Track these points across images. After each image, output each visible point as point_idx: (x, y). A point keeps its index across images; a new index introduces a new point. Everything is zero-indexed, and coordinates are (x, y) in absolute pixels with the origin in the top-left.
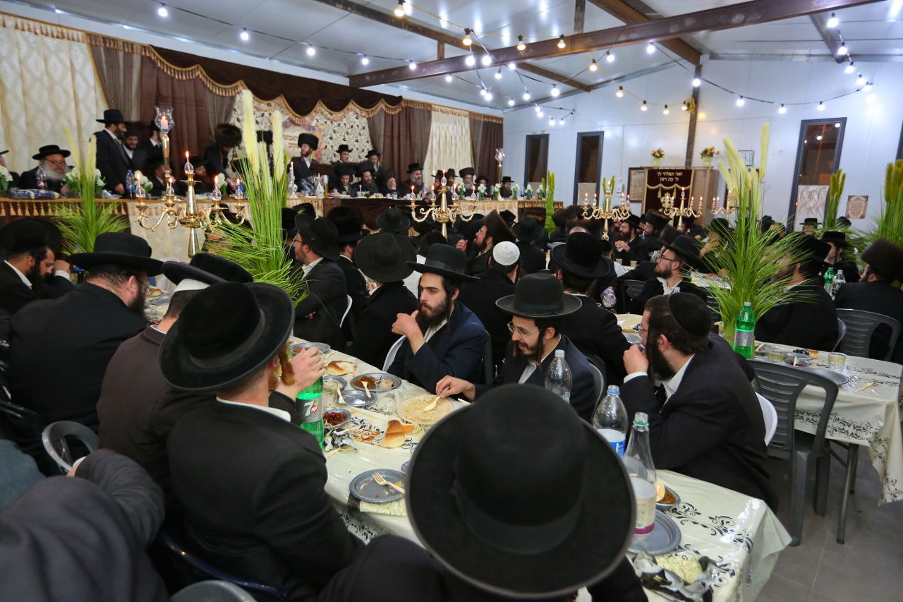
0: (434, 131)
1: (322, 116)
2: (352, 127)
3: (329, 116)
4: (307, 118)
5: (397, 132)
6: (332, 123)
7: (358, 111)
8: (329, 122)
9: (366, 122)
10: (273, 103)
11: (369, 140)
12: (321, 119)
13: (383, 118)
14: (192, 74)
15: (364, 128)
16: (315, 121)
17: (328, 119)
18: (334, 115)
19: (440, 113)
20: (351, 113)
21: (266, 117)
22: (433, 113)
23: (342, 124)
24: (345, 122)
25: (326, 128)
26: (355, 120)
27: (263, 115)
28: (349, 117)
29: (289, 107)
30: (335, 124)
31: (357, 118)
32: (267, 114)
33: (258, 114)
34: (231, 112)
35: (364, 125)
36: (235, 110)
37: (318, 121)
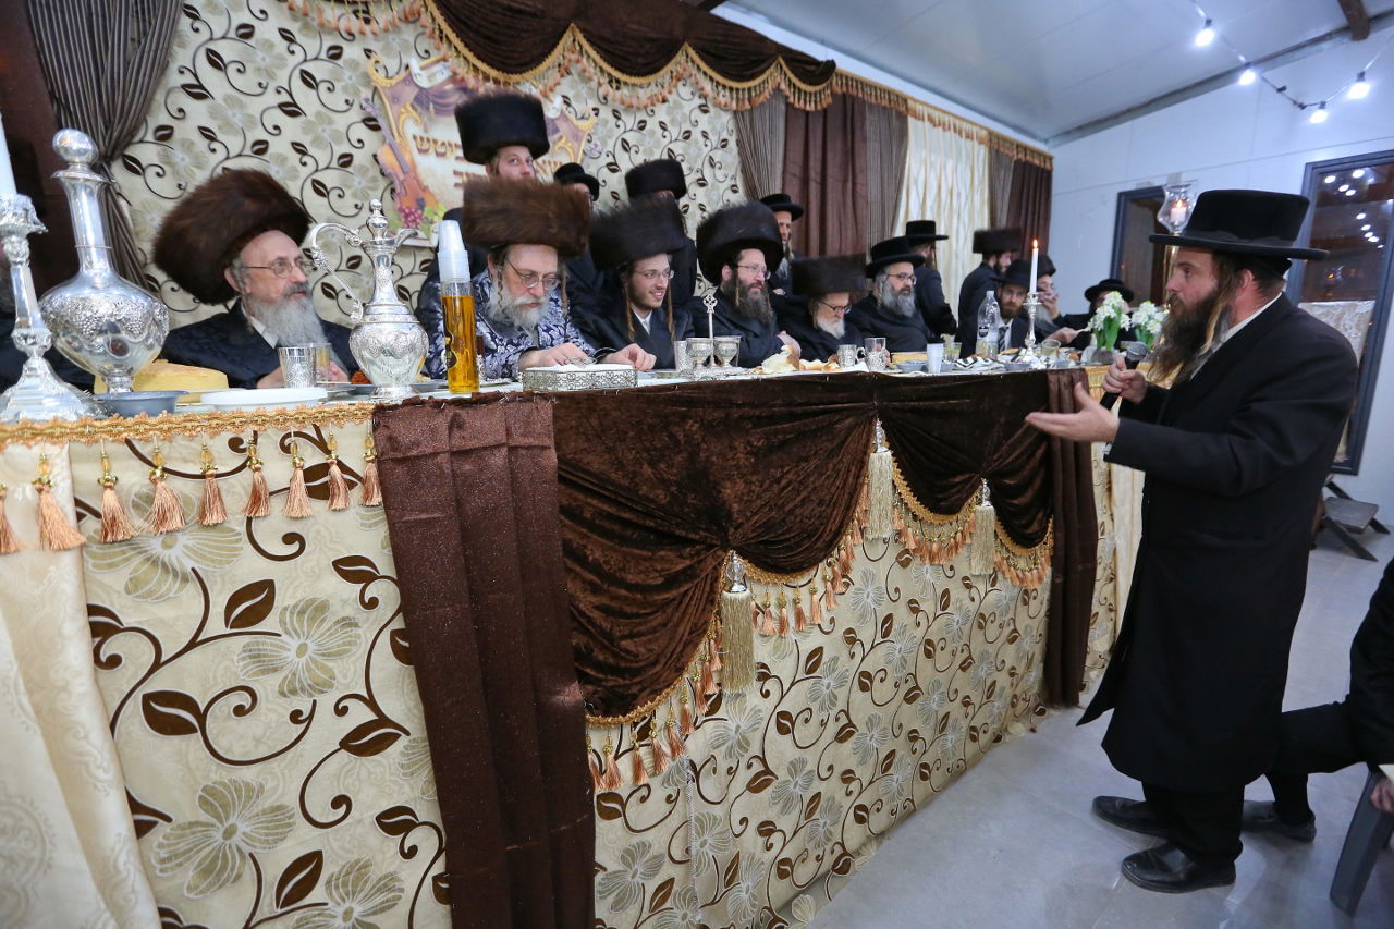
0: (914, 172)
2: (687, 136)
3: (608, 88)
5: (819, 168)
6: (616, 114)
7: (708, 87)
8: (605, 113)
9: (731, 125)
11: (740, 183)
12: (577, 96)
13: (780, 121)
15: (724, 144)
16: (558, 101)
18: (627, 90)
19: (927, 123)
20: (685, 91)
21: (354, 65)
22: (911, 120)
23: (652, 124)
24: (666, 119)
26: (697, 114)
27: (335, 53)
28: (675, 102)
29: (448, 31)
30: (629, 120)
31: (704, 109)
32: (352, 51)
33: (311, 44)
34: (175, 22)
35: (725, 135)
36: (195, 17)
37: (566, 100)
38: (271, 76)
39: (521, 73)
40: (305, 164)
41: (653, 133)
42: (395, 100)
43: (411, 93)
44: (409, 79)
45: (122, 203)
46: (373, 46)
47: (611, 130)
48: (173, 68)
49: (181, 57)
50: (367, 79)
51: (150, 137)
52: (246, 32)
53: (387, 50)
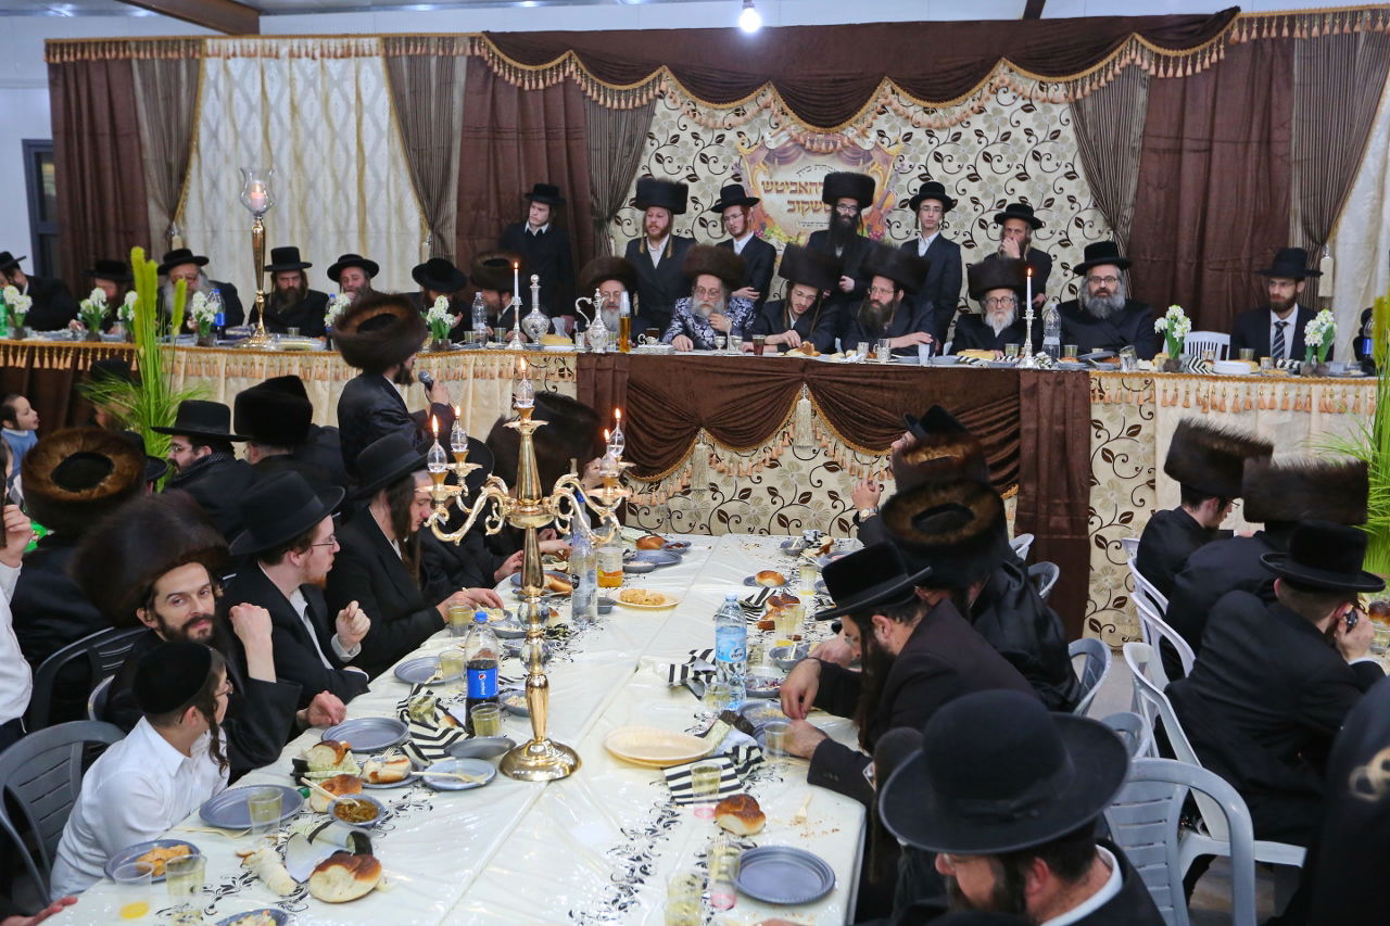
1: (899, 121)
2: (1006, 136)
3: (921, 117)
4: (850, 132)
5: (1202, 133)
6: (930, 134)
7: (1031, 87)
8: (919, 134)
9: (1067, 114)
10: (750, 105)
11: (1079, 169)
12: (892, 128)
13: (1141, 96)
14: (558, 76)
15: (1055, 135)
16: (873, 136)
17: (917, 125)
18: (941, 112)
20: (1005, 98)
21: (731, 144)
23: (967, 134)
24: (982, 127)
25: (904, 150)
26: (1021, 115)
27: (720, 139)
28: (995, 110)
29: (787, 110)
30: (942, 136)
31: (1028, 109)
32: (730, 136)
33: (707, 138)
34: (643, 142)
35: (1057, 126)
36: (653, 138)
37: (881, 134)
38: (685, 161)
39: (838, 125)
40: (696, 209)
41: (968, 141)
42: (752, 161)
43: (763, 154)
44: (763, 146)
45: (612, 241)
46: (743, 129)
47: (925, 147)
48: (640, 167)
49: (644, 161)
50: (737, 152)
51: (627, 205)
52: (675, 139)
53: (751, 130)
